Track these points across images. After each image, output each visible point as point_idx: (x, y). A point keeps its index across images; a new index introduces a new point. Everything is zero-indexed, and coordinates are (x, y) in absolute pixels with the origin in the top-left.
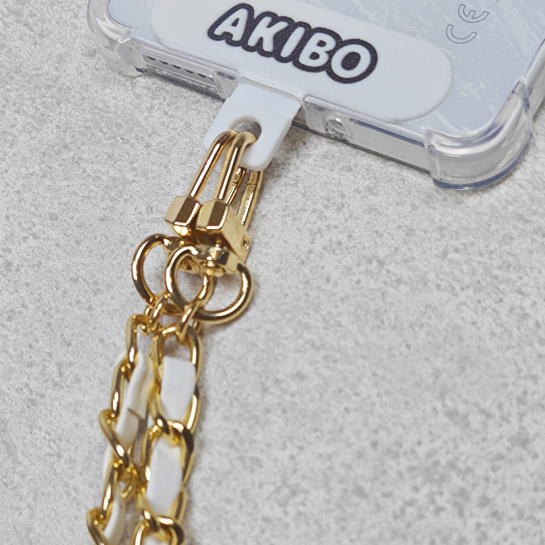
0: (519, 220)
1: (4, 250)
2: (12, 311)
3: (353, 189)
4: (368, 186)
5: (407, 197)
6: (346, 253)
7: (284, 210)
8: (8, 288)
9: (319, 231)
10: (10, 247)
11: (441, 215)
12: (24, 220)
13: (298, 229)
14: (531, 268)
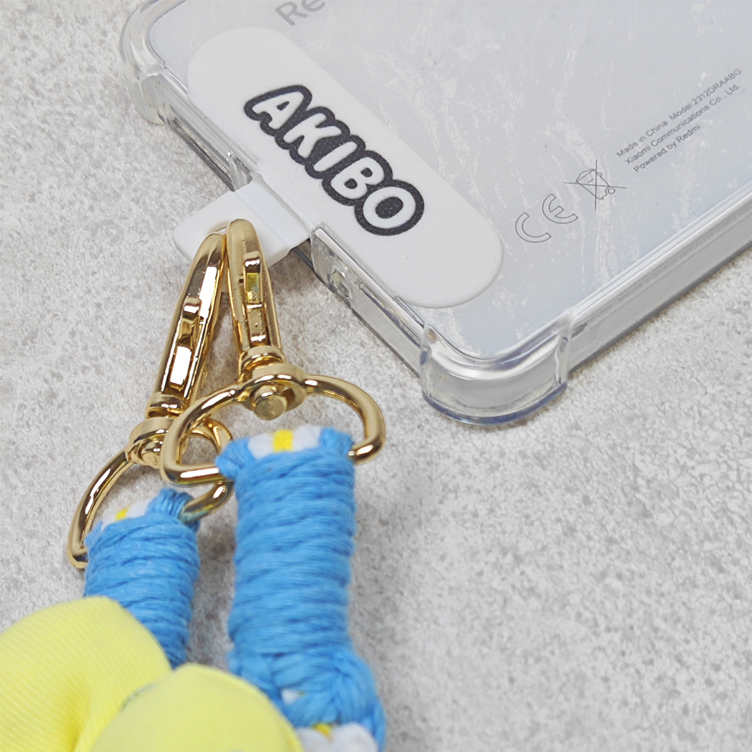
0: (713, 565)
1: (53, 375)
2: (34, 456)
3: (518, 449)
4: (539, 452)
5: (582, 484)
6: (478, 531)
8: (41, 425)
9: (456, 490)
10: (62, 373)
11: (618, 523)
13: (430, 478)
14: (705, 633)
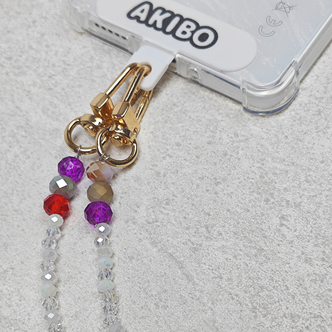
7: (316, 129)
8: (161, 186)
10: (156, 163)
12: (161, 148)
